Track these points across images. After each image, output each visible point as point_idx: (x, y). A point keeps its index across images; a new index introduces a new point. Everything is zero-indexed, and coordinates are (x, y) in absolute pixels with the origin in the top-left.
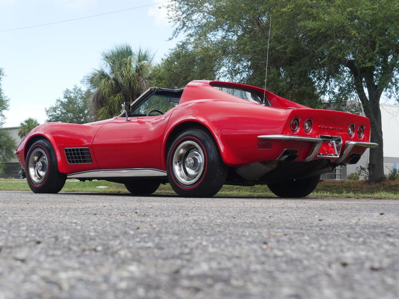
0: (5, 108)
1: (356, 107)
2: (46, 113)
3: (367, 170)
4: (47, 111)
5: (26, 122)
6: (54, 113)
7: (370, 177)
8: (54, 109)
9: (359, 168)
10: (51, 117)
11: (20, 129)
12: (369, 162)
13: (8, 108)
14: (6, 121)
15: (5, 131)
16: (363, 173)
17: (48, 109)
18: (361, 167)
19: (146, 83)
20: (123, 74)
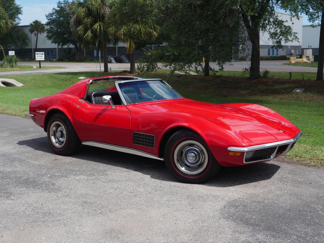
0: (20, 13)
1: (242, 38)
2: (46, 18)
3: (249, 71)
4: (47, 16)
5: (34, 22)
6: (51, 18)
7: (251, 75)
8: (51, 15)
9: (245, 69)
10: (50, 20)
11: (30, 28)
12: (250, 66)
13: (22, 13)
14: (21, 21)
15: (21, 28)
16: (247, 72)
17: (47, 15)
18: (245, 68)
19: (108, 9)
20: (93, 4)
